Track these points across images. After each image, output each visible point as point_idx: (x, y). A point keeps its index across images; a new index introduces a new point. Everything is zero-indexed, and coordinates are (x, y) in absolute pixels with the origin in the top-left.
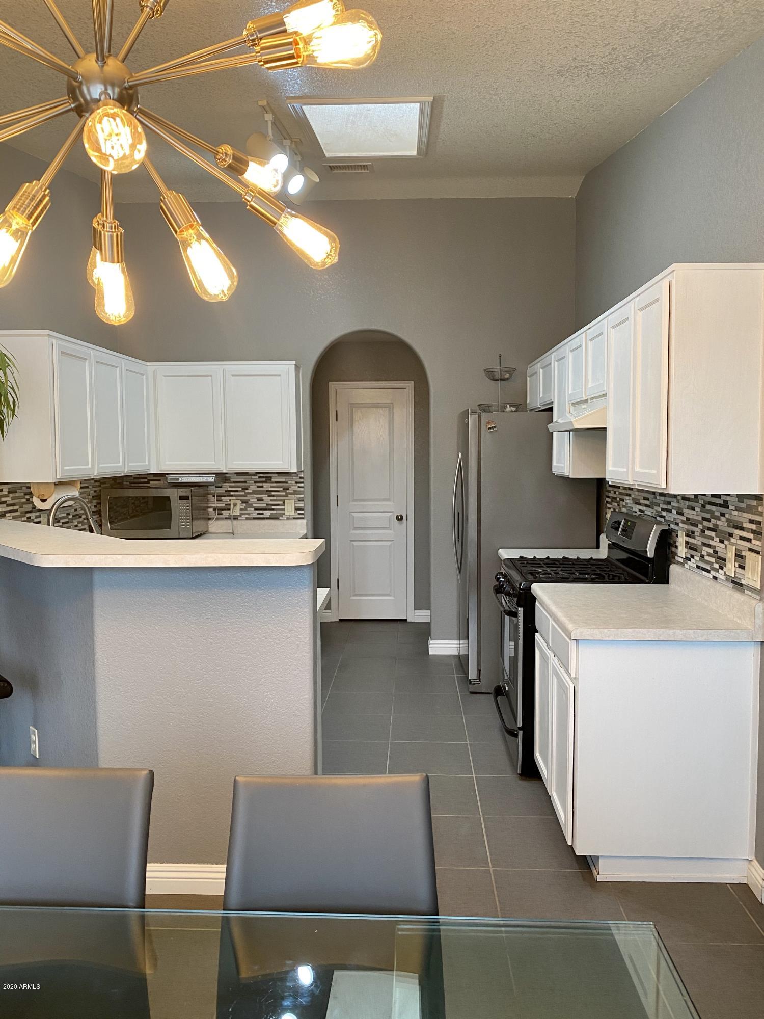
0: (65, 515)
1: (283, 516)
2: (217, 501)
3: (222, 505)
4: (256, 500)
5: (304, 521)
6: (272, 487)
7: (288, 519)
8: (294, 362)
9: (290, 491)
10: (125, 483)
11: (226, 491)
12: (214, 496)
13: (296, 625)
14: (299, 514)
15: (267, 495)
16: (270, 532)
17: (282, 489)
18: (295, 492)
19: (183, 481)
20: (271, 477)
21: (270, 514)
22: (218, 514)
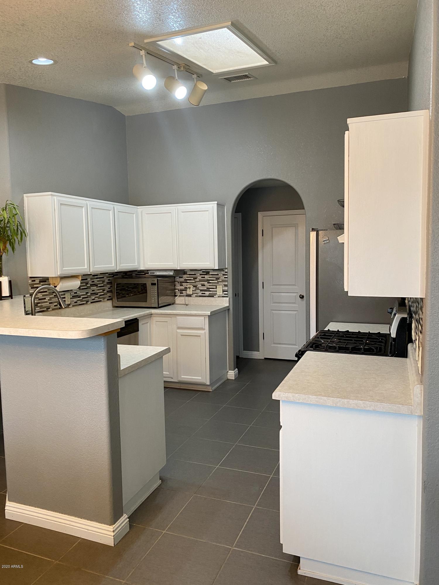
0: (85, 293)
1: (216, 295)
2: (180, 285)
3: (182, 288)
4: (201, 285)
5: (228, 299)
6: (210, 277)
7: (219, 297)
8: (216, 202)
9: (220, 280)
10: (133, 275)
11: (185, 280)
12: (178, 283)
13: (97, 375)
14: (225, 294)
15: (207, 283)
16: (209, 304)
17: (215, 279)
18: (223, 281)
19: (157, 274)
20: (209, 272)
21: (208, 294)
22: (180, 293)
